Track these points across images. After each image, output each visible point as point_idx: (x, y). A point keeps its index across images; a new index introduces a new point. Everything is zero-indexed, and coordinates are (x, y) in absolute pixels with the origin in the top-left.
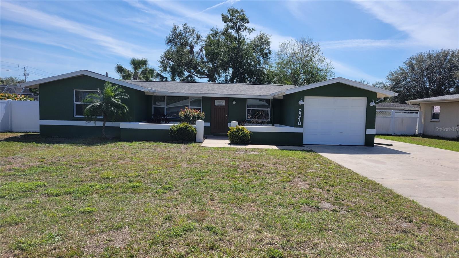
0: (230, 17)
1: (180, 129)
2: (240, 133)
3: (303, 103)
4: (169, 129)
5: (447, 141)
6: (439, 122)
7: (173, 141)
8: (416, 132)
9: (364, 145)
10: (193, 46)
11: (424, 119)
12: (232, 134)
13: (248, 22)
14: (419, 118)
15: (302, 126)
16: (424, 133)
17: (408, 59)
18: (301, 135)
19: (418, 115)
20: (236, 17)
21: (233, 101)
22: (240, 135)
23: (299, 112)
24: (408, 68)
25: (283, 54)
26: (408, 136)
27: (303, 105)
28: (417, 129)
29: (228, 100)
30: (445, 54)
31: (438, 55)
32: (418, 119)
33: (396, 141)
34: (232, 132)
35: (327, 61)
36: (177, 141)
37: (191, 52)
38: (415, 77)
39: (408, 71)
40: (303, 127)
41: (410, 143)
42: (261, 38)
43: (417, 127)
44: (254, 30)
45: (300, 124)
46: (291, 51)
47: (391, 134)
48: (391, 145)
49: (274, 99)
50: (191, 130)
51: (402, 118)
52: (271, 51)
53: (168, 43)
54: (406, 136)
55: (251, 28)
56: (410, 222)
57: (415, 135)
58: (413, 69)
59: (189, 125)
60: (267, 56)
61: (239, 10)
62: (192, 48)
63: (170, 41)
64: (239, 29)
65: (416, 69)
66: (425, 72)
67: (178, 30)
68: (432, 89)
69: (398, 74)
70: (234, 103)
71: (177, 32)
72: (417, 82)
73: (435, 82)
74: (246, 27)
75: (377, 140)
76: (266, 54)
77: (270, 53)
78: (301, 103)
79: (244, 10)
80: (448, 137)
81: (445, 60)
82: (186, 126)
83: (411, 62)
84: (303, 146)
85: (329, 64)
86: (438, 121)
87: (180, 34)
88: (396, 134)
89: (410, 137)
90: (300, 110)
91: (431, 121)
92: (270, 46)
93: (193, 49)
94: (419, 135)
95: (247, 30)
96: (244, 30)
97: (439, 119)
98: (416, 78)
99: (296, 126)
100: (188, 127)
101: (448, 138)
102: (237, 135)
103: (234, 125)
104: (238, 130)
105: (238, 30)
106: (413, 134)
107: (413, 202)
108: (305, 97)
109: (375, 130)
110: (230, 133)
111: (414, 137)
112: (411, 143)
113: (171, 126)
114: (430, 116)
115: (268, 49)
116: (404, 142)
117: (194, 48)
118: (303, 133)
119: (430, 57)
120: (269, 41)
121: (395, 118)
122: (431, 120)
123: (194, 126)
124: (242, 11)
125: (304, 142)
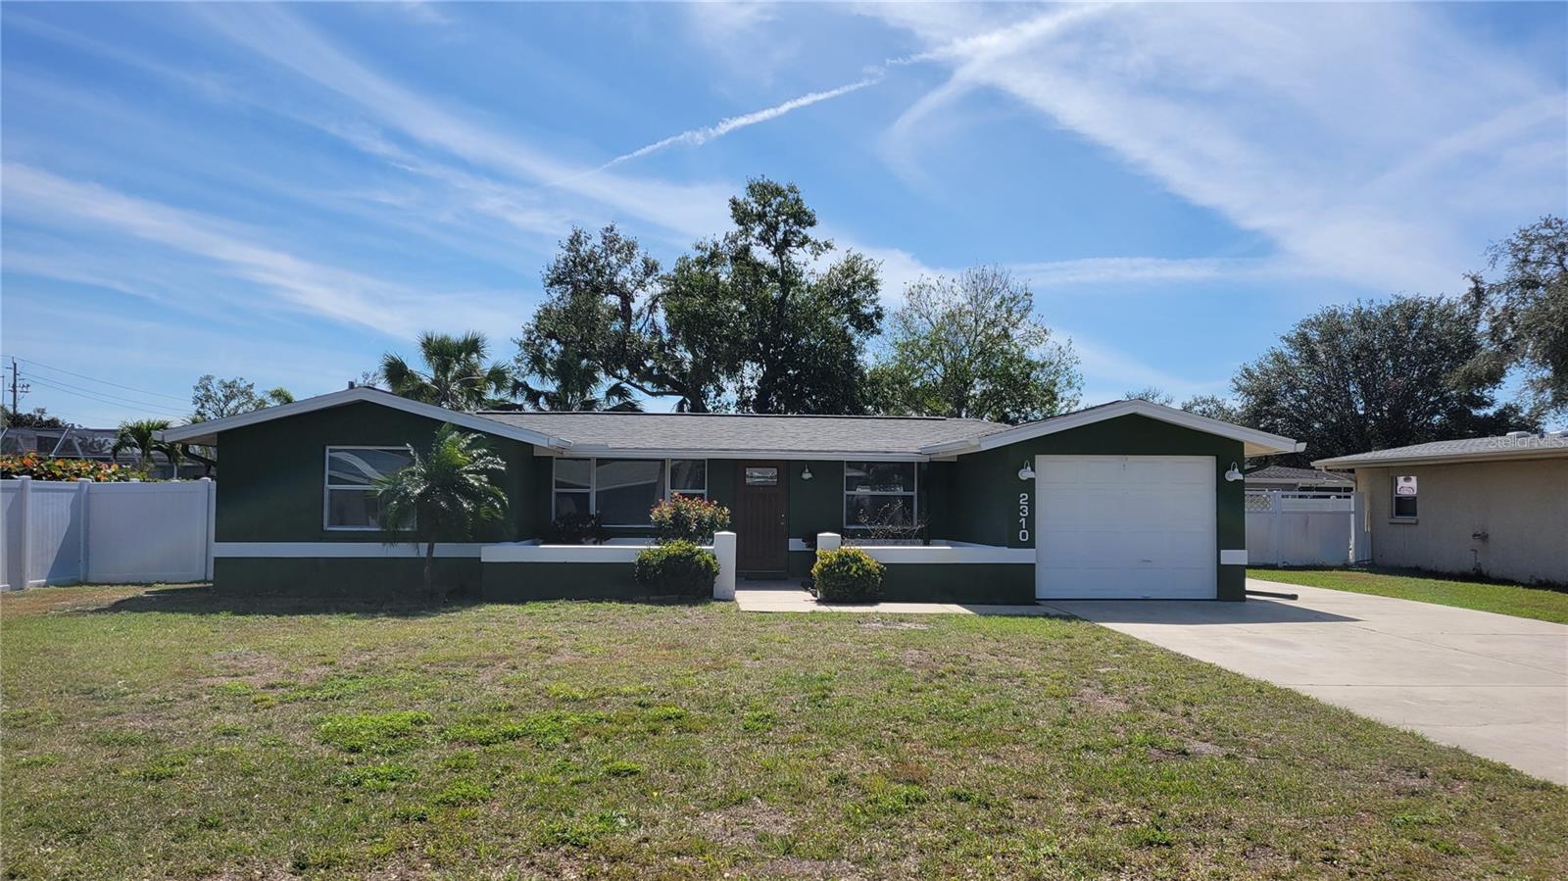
0: (756, 208)
1: (671, 559)
2: (854, 569)
3: (1031, 475)
4: (634, 560)
5: (1447, 582)
6: (1416, 524)
7: (651, 598)
8: (1351, 557)
9: (1215, 597)
10: (631, 294)
11: (1372, 517)
12: (828, 572)
13: (812, 224)
14: (1355, 512)
15: (1031, 544)
16: (1373, 559)
17: (1293, 328)
18: (1029, 569)
19: (1351, 504)
20: (774, 207)
21: (803, 471)
22: (852, 573)
23: (1021, 502)
24: (1297, 354)
25: (916, 316)
26: (1327, 570)
27: (1032, 481)
28: (1351, 547)
29: (788, 468)
30: (1410, 311)
31: (1388, 313)
32: (1353, 516)
33: (1298, 584)
34: (827, 566)
35: (1057, 338)
36: (662, 597)
37: (625, 313)
38: (1319, 383)
39: (1297, 363)
40: (1034, 547)
41: (1342, 589)
42: (850, 269)
43: (1352, 542)
44: (831, 248)
45: (1024, 537)
46: (939, 308)
47: (1274, 562)
48: (1294, 597)
49: (931, 463)
50: (703, 563)
51: (1307, 513)
52: (881, 310)
53: (551, 285)
54: (1323, 570)
55: (819, 242)
56: (1422, 777)
57: (1346, 567)
58: (1312, 356)
59: (698, 547)
60: (872, 325)
61: (784, 187)
62: (627, 299)
63: (559, 278)
64: (786, 243)
65: (1323, 357)
66: (1350, 368)
67: (586, 244)
68: (1375, 418)
69: (1266, 373)
70: (807, 476)
71: (583, 254)
72: (1328, 399)
73: (1382, 397)
74: (805, 237)
75: (1251, 584)
76: (868, 319)
77: (879, 316)
78: (1025, 474)
79: (798, 189)
80: (1448, 571)
81: (1410, 327)
82: (690, 551)
83: (1305, 334)
84: (1038, 604)
85: (1063, 348)
86: (1414, 521)
87: (592, 257)
88: (1291, 564)
89: (1333, 572)
90: (1024, 497)
91: (1392, 520)
92: (879, 293)
93: (631, 304)
94: (1360, 566)
95: (807, 247)
96: (798, 247)
97: (1415, 514)
98: (1324, 386)
99: (1015, 543)
100: (694, 555)
101: (1448, 574)
102: (844, 574)
103: (828, 542)
104: (844, 560)
105: (780, 249)
106: (1340, 564)
107: (1412, 734)
108: (1036, 456)
109: (1246, 551)
110: (819, 570)
111: (1345, 573)
112: (1346, 590)
113: (641, 550)
114: (1386, 506)
115: (873, 302)
116: (1323, 586)
117: (633, 302)
118: (1034, 564)
119: (1363, 320)
120: (875, 278)
121: (1283, 513)
122: (1393, 517)
123: (708, 552)
124: (792, 189)
125: (1042, 591)
